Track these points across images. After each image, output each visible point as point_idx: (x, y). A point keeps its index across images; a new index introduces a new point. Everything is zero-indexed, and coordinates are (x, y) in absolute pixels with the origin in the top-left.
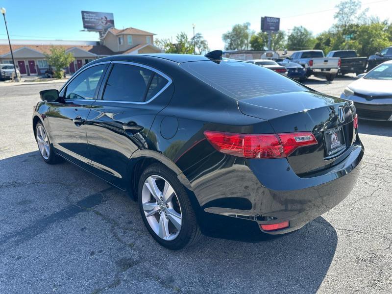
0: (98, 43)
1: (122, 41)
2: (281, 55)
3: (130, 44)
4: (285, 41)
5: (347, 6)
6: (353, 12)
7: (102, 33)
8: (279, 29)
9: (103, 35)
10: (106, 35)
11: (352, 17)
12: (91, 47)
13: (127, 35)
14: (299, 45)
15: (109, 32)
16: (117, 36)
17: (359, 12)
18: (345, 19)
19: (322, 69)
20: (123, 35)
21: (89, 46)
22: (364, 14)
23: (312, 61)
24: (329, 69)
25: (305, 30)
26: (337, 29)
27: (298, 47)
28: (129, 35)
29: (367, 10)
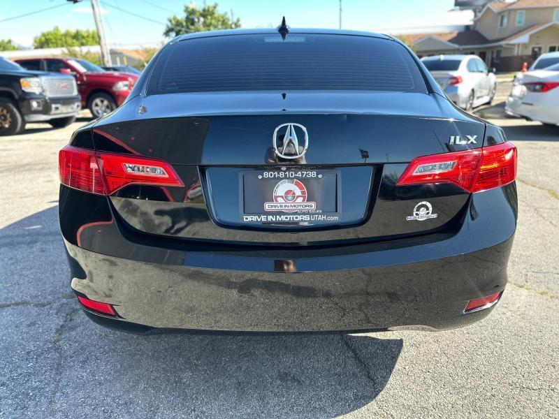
0: (467, 27)
1: (505, 20)
3: (520, 25)
7: (477, 10)
9: (478, 14)
10: (482, 13)
12: (454, 35)
13: (516, 10)
15: (489, 8)
16: (500, 13)
20: (510, 10)
21: (451, 33)
28: (522, 9)
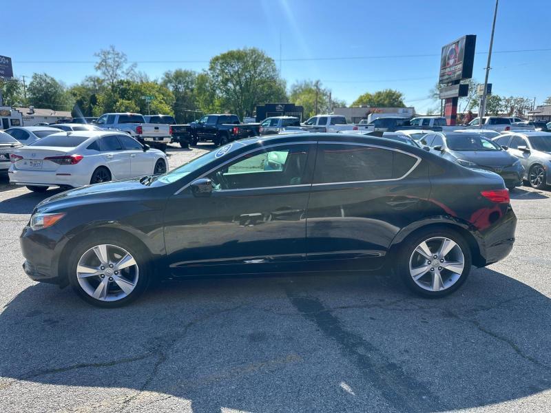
2: (25, 114)
4: (23, 94)
5: (110, 56)
6: (118, 65)
8: (11, 75)
11: (119, 72)
14: (47, 101)
17: (126, 67)
18: (111, 73)
19: (154, 138)
22: (132, 69)
23: (140, 128)
24: (161, 138)
25: (52, 79)
26: (92, 83)
27: (46, 104)
29: (135, 65)
